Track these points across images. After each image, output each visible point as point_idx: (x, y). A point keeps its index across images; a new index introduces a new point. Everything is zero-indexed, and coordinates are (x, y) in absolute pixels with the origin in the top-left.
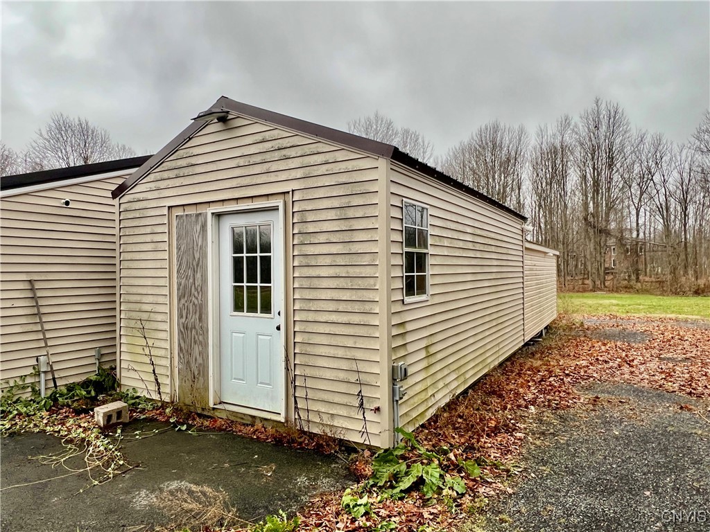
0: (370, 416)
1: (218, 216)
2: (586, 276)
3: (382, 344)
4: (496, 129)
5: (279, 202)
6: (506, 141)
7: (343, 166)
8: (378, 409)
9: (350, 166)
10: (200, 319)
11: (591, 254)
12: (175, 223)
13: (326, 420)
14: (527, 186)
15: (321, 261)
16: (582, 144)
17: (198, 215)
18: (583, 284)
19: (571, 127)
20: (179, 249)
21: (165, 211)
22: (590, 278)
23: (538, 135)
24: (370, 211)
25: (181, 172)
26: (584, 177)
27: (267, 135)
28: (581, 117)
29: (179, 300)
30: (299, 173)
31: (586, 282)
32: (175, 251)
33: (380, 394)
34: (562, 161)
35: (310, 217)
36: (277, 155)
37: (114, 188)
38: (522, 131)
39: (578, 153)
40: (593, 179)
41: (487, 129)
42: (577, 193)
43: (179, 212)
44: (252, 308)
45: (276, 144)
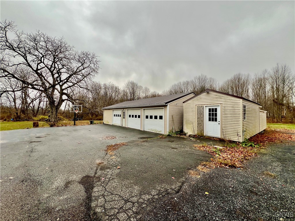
0: (239, 137)
1: (206, 106)
2: (274, 118)
3: (241, 126)
4: (239, 75)
5: (220, 105)
6: (243, 78)
7: (233, 100)
8: (240, 136)
9: (234, 100)
10: (202, 122)
11: (276, 111)
12: (197, 107)
13: (229, 138)
14: (250, 91)
15: (228, 114)
16: (272, 77)
17: (202, 106)
18: (273, 120)
19: (267, 72)
20: (197, 111)
21: (195, 105)
22: (276, 119)
23: (255, 76)
24: (239, 105)
25: (198, 100)
26: (273, 87)
27: (217, 95)
28: (271, 69)
29: (198, 119)
30: (224, 101)
31: (274, 120)
32: (197, 112)
33: (241, 134)
34: (264, 82)
35: (226, 107)
36: (219, 98)
37: (183, 101)
38: (248, 75)
39: (270, 80)
40: (277, 88)
41: (237, 75)
42: (270, 92)
43: (198, 106)
44: (213, 120)
45: (219, 96)
